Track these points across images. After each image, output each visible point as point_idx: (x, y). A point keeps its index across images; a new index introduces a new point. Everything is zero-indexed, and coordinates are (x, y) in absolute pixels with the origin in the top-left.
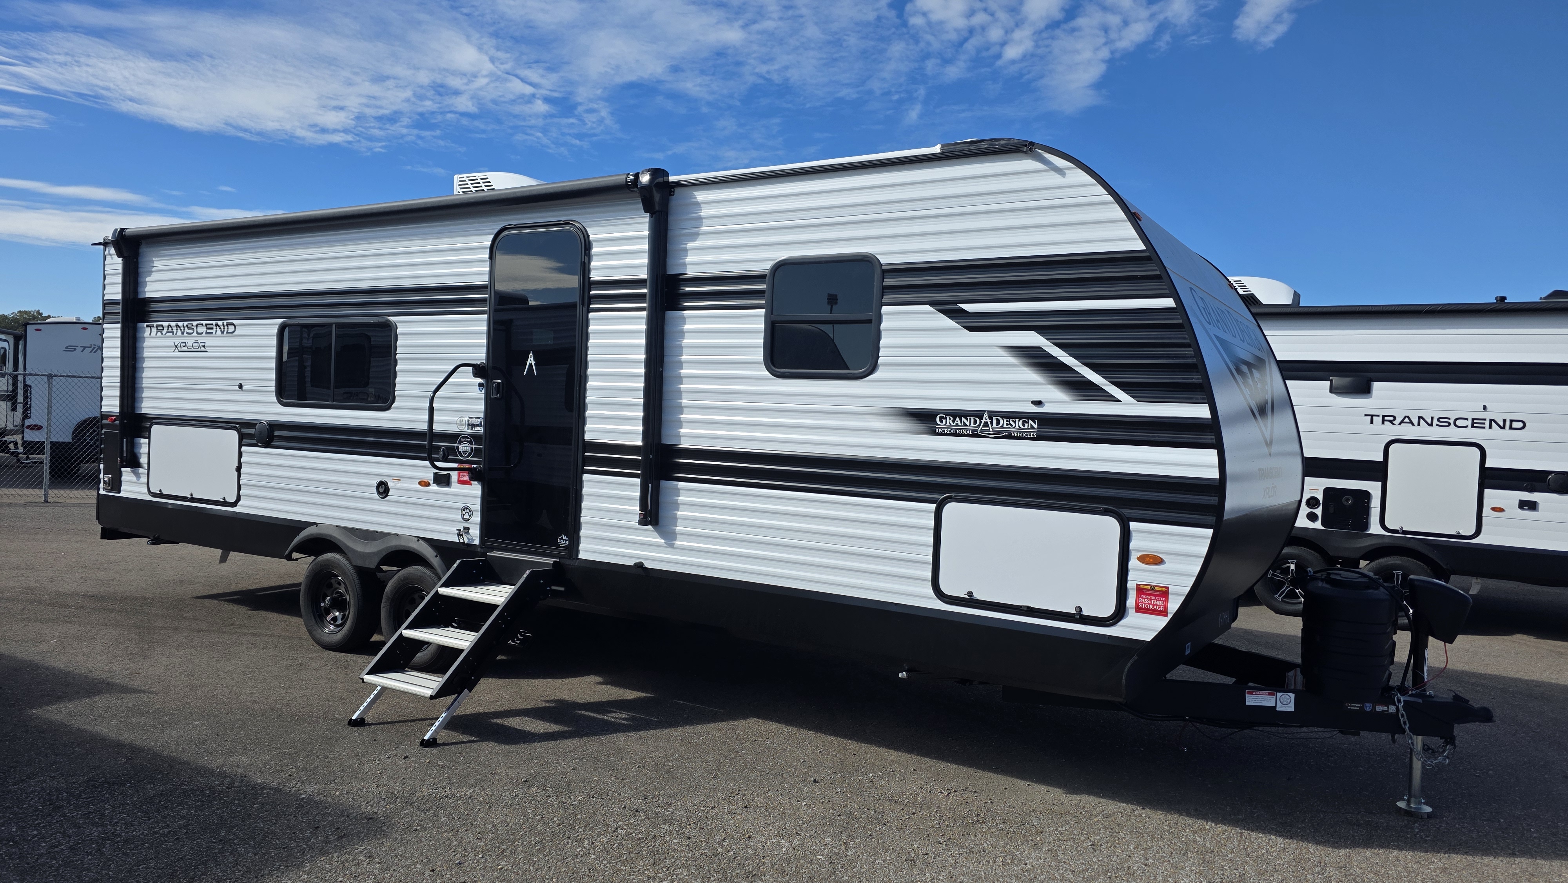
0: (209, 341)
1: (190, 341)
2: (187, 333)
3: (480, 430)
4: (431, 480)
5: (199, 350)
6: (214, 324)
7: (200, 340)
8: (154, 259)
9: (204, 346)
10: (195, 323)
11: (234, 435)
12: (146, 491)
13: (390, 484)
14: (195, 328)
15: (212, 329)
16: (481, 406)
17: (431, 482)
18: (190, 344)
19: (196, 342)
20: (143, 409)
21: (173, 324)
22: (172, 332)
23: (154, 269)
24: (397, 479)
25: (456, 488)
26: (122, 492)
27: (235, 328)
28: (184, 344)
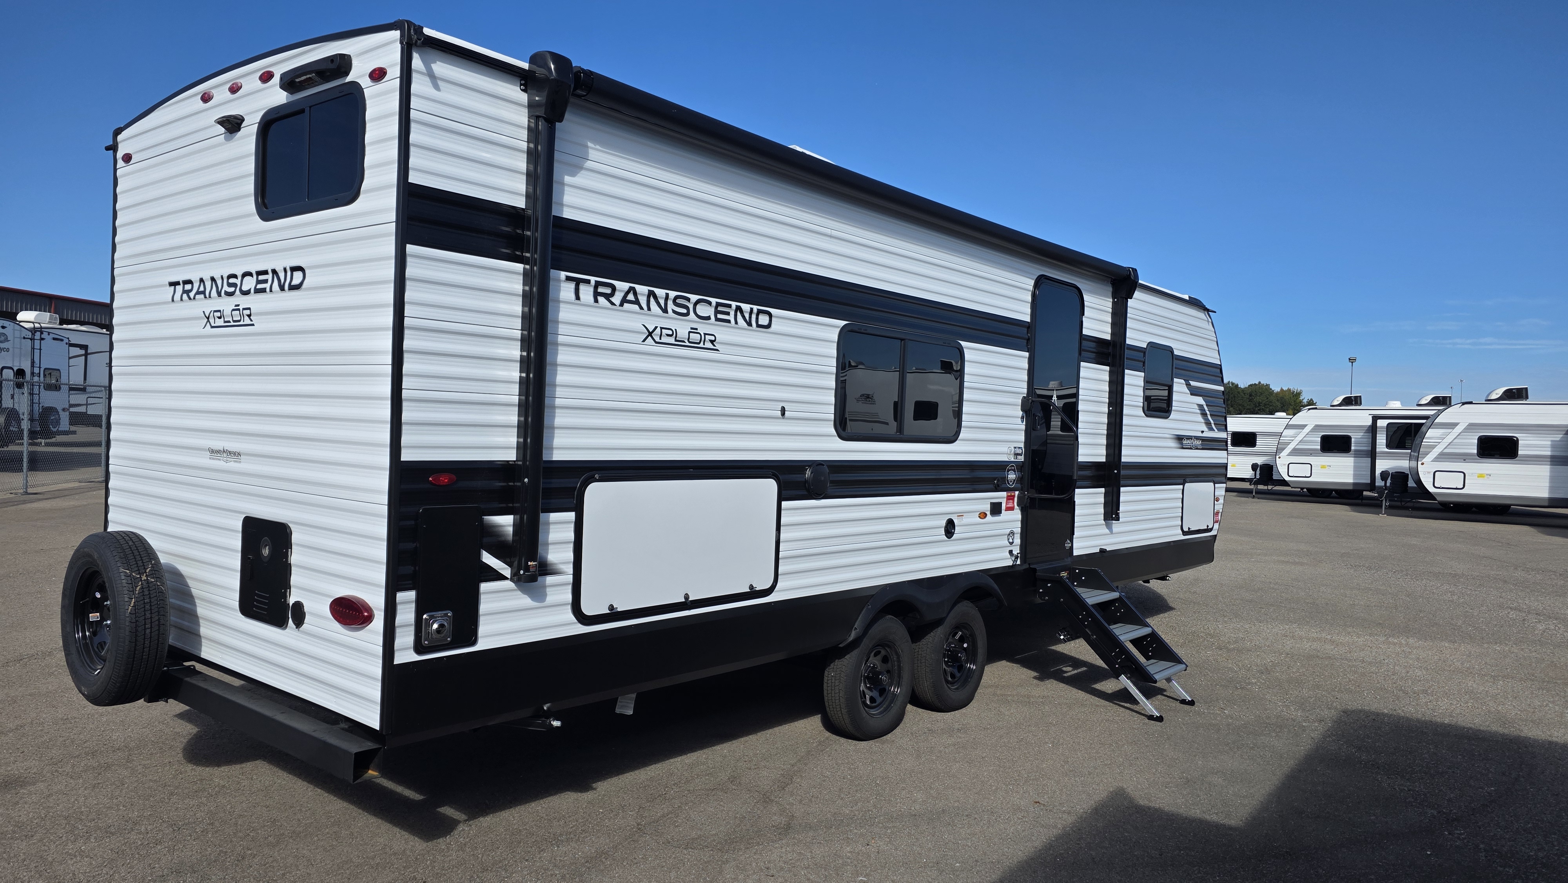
0: (722, 333)
1: (682, 328)
2: (674, 312)
3: (1021, 458)
4: (988, 511)
5: (701, 345)
6: (734, 307)
7: (703, 328)
8: (590, 144)
9: (712, 342)
10: (694, 298)
11: (770, 486)
12: (571, 617)
13: (956, 521)
14: (691, 307)
15: (728, 314)
16: (1021, 437)
17: (988, 513)
18: (683, 333)
19: (694, 330)
20: (555, 452)
21: (642, 289)
22: (637, 302)
23: (589, 164)
24: (960, 515)
25: (1005, 515)
26: (480, 641)
27: (770, 321)
28: (670, 332)
